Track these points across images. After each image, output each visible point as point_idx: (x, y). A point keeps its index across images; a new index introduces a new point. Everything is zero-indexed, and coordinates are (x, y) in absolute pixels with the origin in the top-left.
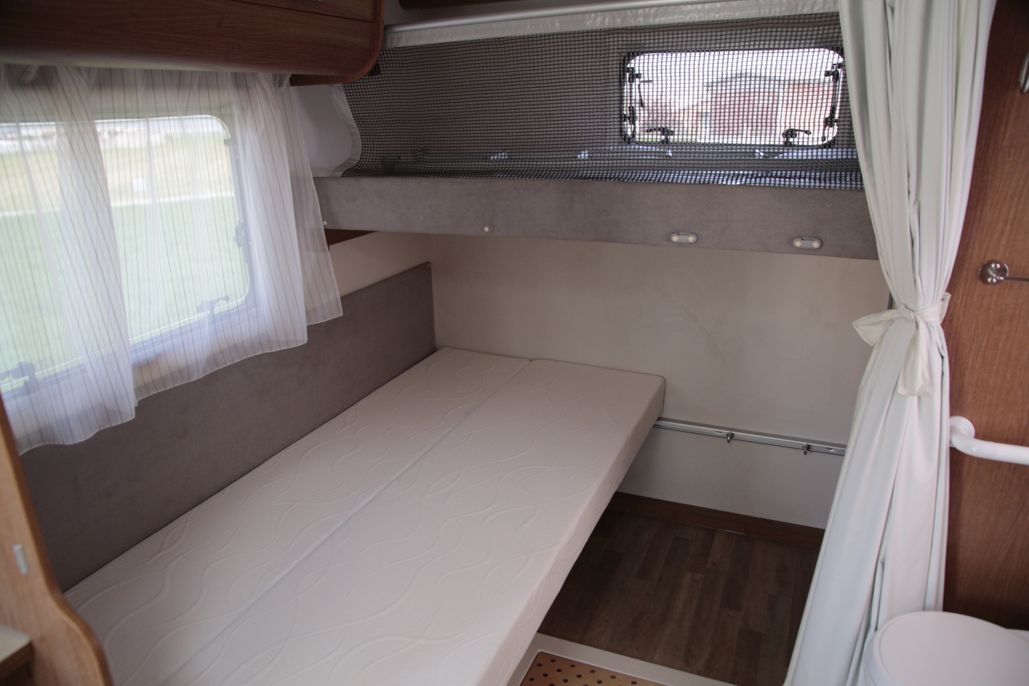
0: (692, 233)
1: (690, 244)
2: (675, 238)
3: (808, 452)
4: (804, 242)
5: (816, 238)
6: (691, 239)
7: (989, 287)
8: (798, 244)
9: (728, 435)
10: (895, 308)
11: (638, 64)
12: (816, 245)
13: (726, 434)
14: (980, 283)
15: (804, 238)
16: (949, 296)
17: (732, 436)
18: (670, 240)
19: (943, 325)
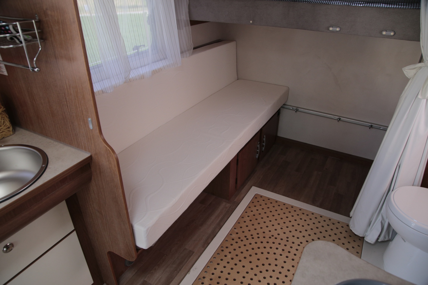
0: (338, 27)
1: (337, 31)
2: (331, 29)
3: (371, 128)
4: (387, 32)
5: (392, 31)
6: (338, 29)
8: (384, 33)
9: (338, 118)
10: (423, 62)
12: (392, 34)
13: (337, 118)
15: (387, 31)
17: (340, 119)
18: (328, 29)
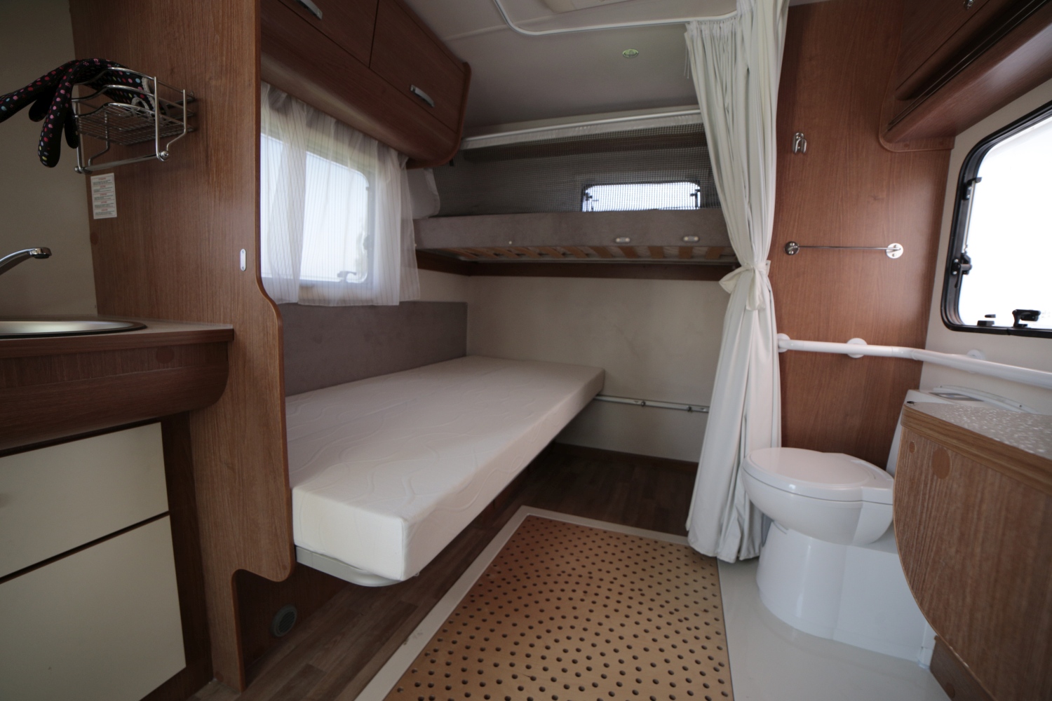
0: (627, 237)
2: (618, 240)
5: (696, 235)
6: (627, 240)
7: (790, 256)
8: (686, 239)
11: (590, 191)
12: (696, 239)
14: (785, 255)
15: (689, 236)
16: (769, 262)
17: (645, 404)
18: (615, 241)
19: (769, 276)
